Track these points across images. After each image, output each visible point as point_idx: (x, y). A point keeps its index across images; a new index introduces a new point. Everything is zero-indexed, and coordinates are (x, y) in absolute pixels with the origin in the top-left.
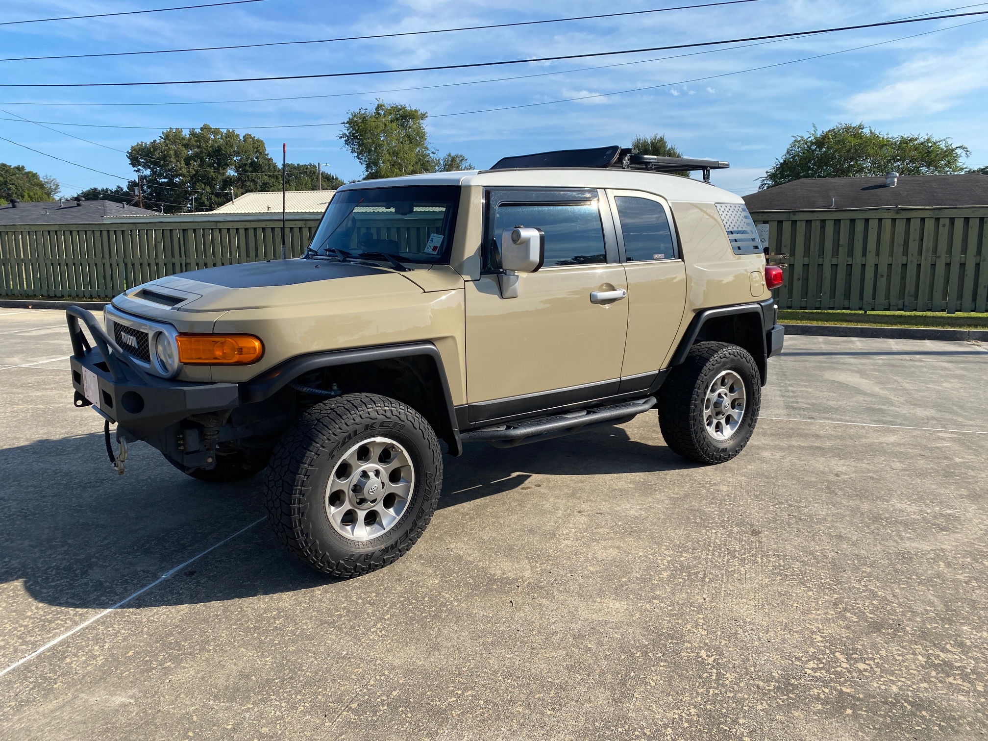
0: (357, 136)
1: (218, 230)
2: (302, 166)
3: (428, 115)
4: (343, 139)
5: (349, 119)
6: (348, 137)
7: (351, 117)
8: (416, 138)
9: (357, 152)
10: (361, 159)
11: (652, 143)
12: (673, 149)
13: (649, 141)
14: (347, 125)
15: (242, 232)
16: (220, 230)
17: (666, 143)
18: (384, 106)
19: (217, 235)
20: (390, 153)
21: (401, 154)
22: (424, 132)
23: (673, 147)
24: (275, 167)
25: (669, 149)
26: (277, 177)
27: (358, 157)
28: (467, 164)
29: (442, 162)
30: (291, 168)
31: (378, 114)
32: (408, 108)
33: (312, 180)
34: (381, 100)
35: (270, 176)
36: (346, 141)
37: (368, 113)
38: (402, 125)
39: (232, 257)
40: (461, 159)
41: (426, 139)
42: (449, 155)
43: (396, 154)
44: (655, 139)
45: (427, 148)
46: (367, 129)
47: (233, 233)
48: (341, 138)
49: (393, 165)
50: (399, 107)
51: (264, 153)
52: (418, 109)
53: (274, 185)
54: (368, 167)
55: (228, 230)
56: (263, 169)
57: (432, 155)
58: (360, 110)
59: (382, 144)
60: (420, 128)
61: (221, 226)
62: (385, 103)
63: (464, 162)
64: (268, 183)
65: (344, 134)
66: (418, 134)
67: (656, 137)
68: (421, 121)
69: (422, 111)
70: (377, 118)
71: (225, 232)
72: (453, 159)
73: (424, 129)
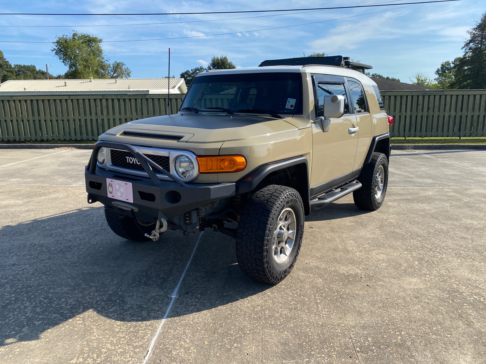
0: (62, 50)
1: (13, 101)
2: (27, 66)
3: (102, 40)
4: (54, 52)
5: (57, 41)
6: (57, 50)
7: (58, 40)
8: (97, 52)
9: (63, 59)
10: (65, 63)
11: (221, 60)
12: (231, 63)
13: (219, 58)
14: (56, 44)
15: (29, 102)
16: (14, 101)
17: (227, 59)
18: (77, 34)
19: (12, 103)
20: (82, 60)
21: (89, 61)
22: (101, 49)
23: (231, 62)
24: (11, 66)
25: (229, 63)
26: (12, 72)
27: (63, 62)
28: (126, 67)
29: (112, 66)
30: (20, 67)
31: (74, 38)
32: (91, 36)
33: (33, 74)
34: (75, 31)
35: (7, 71)
36: (56, 53)
37: (68, 38)
38: (89, 45)
39: (23, 116)
40: (122, 64)
41: (102, 53)
42: (116, 62)
43: (86, 61)
44: (222, 58)
45: (103, 58)
46: (68, 47)
47: (23, 103)
48: (53, 51)
49: (85, 67)
50: (86, 35)
51: (3, 58)
52: (97, 37)
53: (11, 77)
54: (70, 67)
55: (20, 101)
56: (3, 67)
57: (106, 62)
58: (63, 36)
59: (78, 55)
60: (99, 47)
61: (15, 98)
62: (78, 33)
63: (123, 66)
64: (7, 75)
65: (54, 49)
66: (98, 50)
67: (222, 57)
68: (99, 44)
69: (99, 38)
70: (74, 41)
71: (17, 102)
72: (118, 64)
73: (101, 48)
